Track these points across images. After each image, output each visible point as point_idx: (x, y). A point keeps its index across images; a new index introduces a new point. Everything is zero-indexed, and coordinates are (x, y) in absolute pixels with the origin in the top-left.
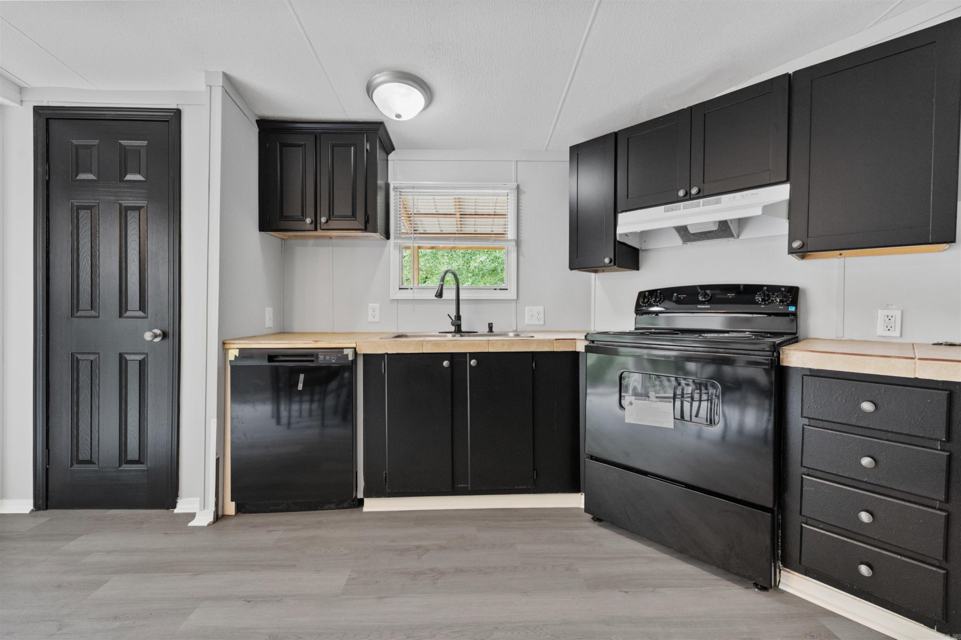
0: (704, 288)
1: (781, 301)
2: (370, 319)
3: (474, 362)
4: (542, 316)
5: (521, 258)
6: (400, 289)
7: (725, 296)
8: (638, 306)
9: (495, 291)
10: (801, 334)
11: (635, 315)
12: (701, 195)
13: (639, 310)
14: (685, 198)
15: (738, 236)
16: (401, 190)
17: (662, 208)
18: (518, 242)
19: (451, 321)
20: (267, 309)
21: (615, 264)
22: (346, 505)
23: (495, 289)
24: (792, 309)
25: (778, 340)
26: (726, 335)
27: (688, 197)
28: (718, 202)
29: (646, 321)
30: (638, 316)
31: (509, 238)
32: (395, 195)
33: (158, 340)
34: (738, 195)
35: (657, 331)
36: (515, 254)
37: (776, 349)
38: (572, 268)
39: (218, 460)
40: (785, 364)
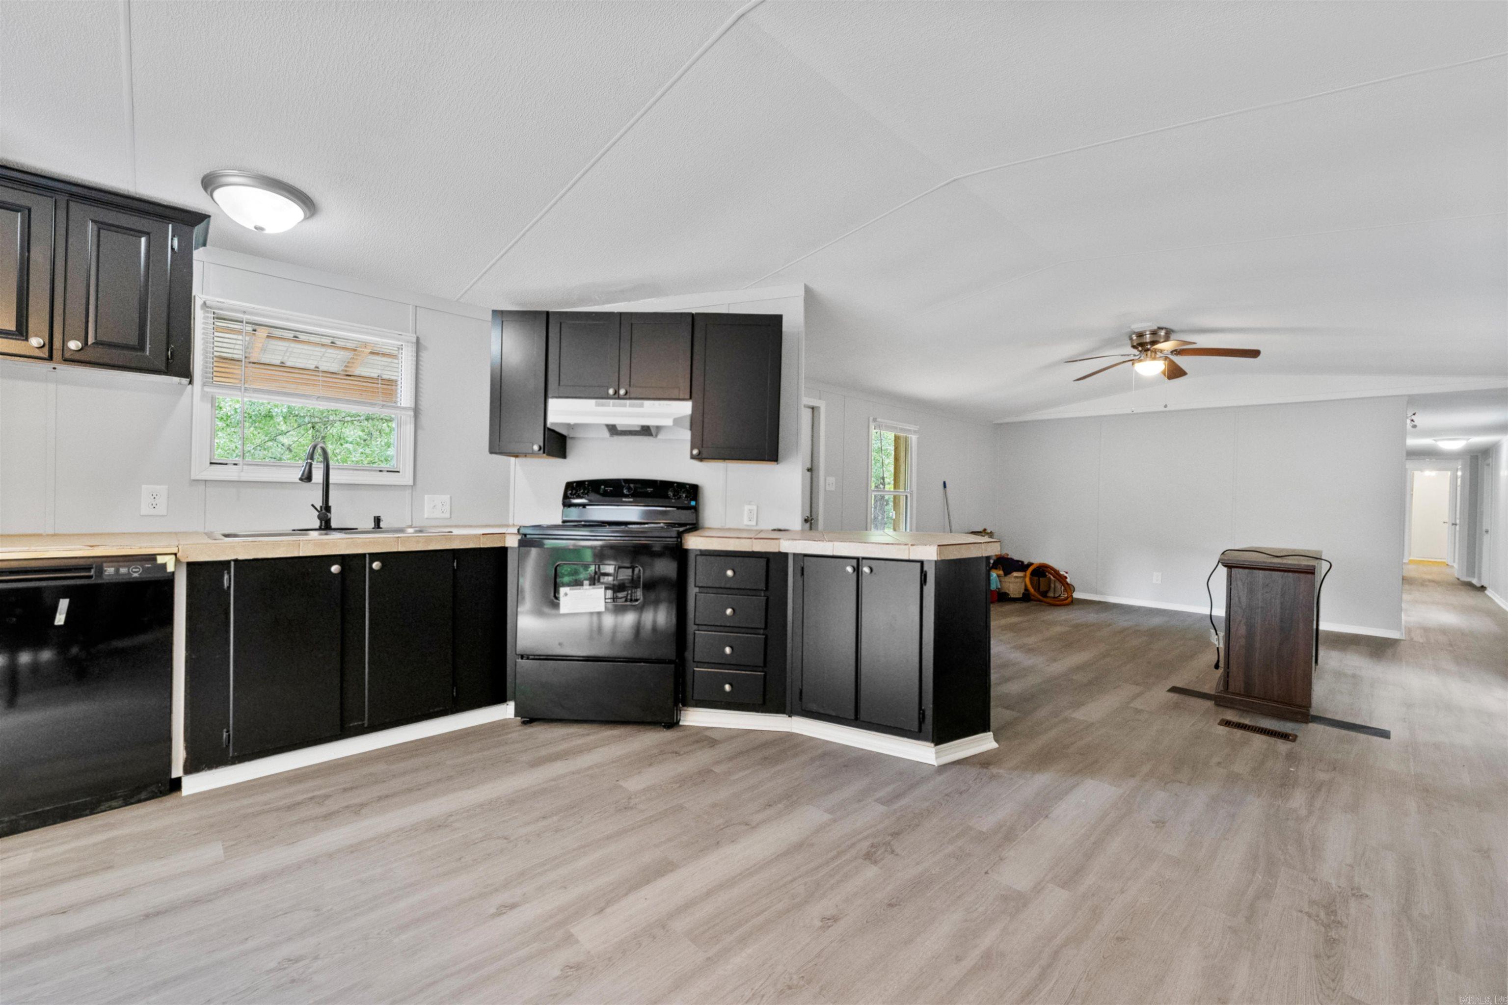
0: (628, 481)
1: (686, 497)
2: (147, 510)
3: (377, 565)
4: (448, 507)
5: (420, 432)
6: (211, 463)
7: (645, 490)
8: (566, 497)
9: (381, 473)
10: (701, 525)
11: (562, 507)
12: (627, 396)
13: (567, 504)
14: (614, 397)
15: (656, 436)
16: (215, 311)
17: (593, 401)
18: (417, 411)
21: (544, 452)
23: (380, 471)
24: (693, 503)
25: (681, 529)
26: (646, 526)
27: (616, 396)
28: (642, 406)
29: (574, 514)
30: (566, 508)
31: (402, 405)
32: (204, 317)
34: (657, 403)
35: (587, 523)
36: (413, 426)
37: (680, 535)
38: (492, 452)
40: (686, 547)
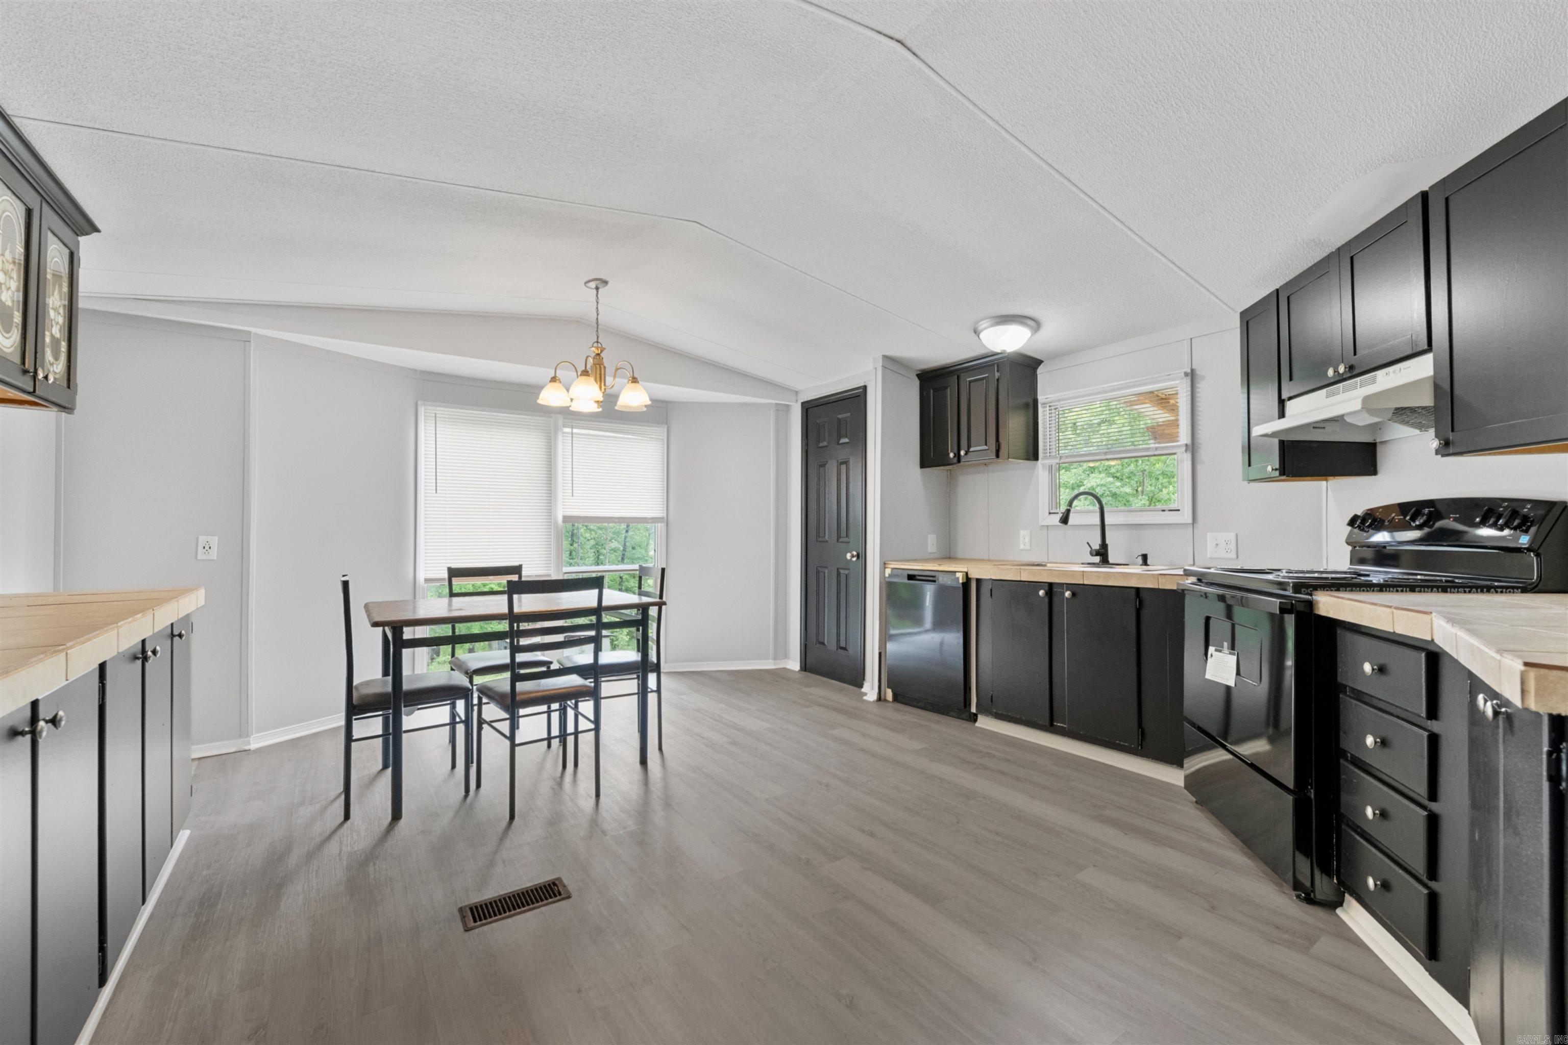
2: (1022, 547)
4: (1233, 546)
6: (1050, 514)
12: (1354, 372)
16: (1051, 404)
17: (1324, 392)
18: (1193, 448)
19: (1090, 549)
20: (929, 536)
22: (964, 716)
23: (1164, 511)
31: (1181, 443)
33: (854, 559)
34: (1391, 370)
36: (1190, 463)
38: (1247, 479)
39: (880, 654)
